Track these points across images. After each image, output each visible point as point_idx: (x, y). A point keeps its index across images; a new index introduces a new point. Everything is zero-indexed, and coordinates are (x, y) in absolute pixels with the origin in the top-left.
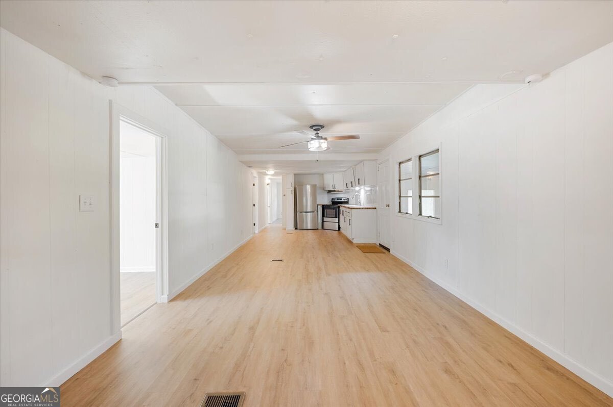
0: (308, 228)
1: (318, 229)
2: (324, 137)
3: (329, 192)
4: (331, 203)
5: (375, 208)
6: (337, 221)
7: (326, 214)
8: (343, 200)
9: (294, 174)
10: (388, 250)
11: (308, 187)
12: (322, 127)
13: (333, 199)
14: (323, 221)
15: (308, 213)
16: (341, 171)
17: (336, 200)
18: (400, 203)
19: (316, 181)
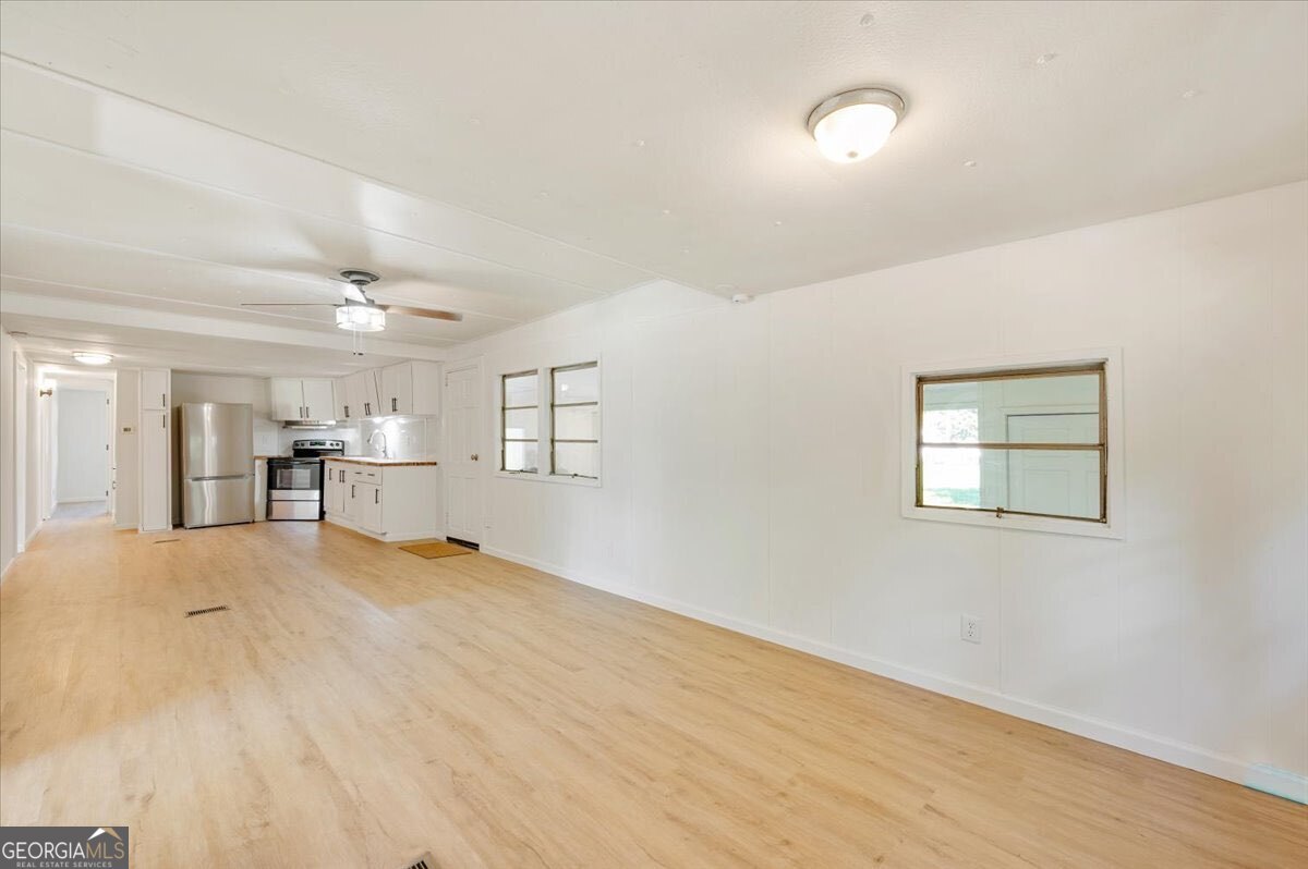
0: (206, 523)
1: (254, 522)
2: (377, 302)
3: (289, 424)
4: (291, 454)
5: (435, 464)
6: (318, 498)
7: (281, 482)
8: (328, 446)
9: (172, 371)
10: (475, 546)
11: (207, 410)
12: (375, 278)
13: (296, 443)
14: (269, 500)
15: (205, 482)
16: (326, 377)
17: (308, 446)
18: (503, 452)
19: (243, 394)
